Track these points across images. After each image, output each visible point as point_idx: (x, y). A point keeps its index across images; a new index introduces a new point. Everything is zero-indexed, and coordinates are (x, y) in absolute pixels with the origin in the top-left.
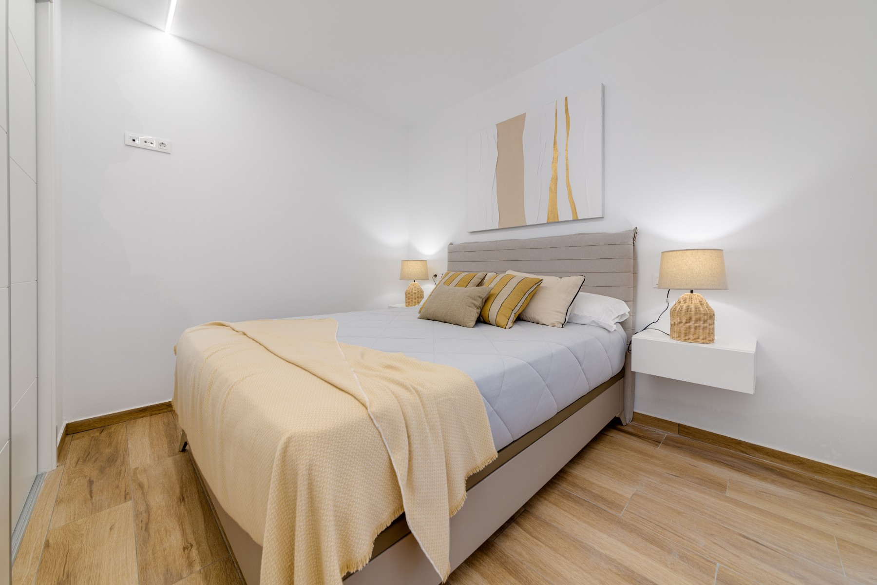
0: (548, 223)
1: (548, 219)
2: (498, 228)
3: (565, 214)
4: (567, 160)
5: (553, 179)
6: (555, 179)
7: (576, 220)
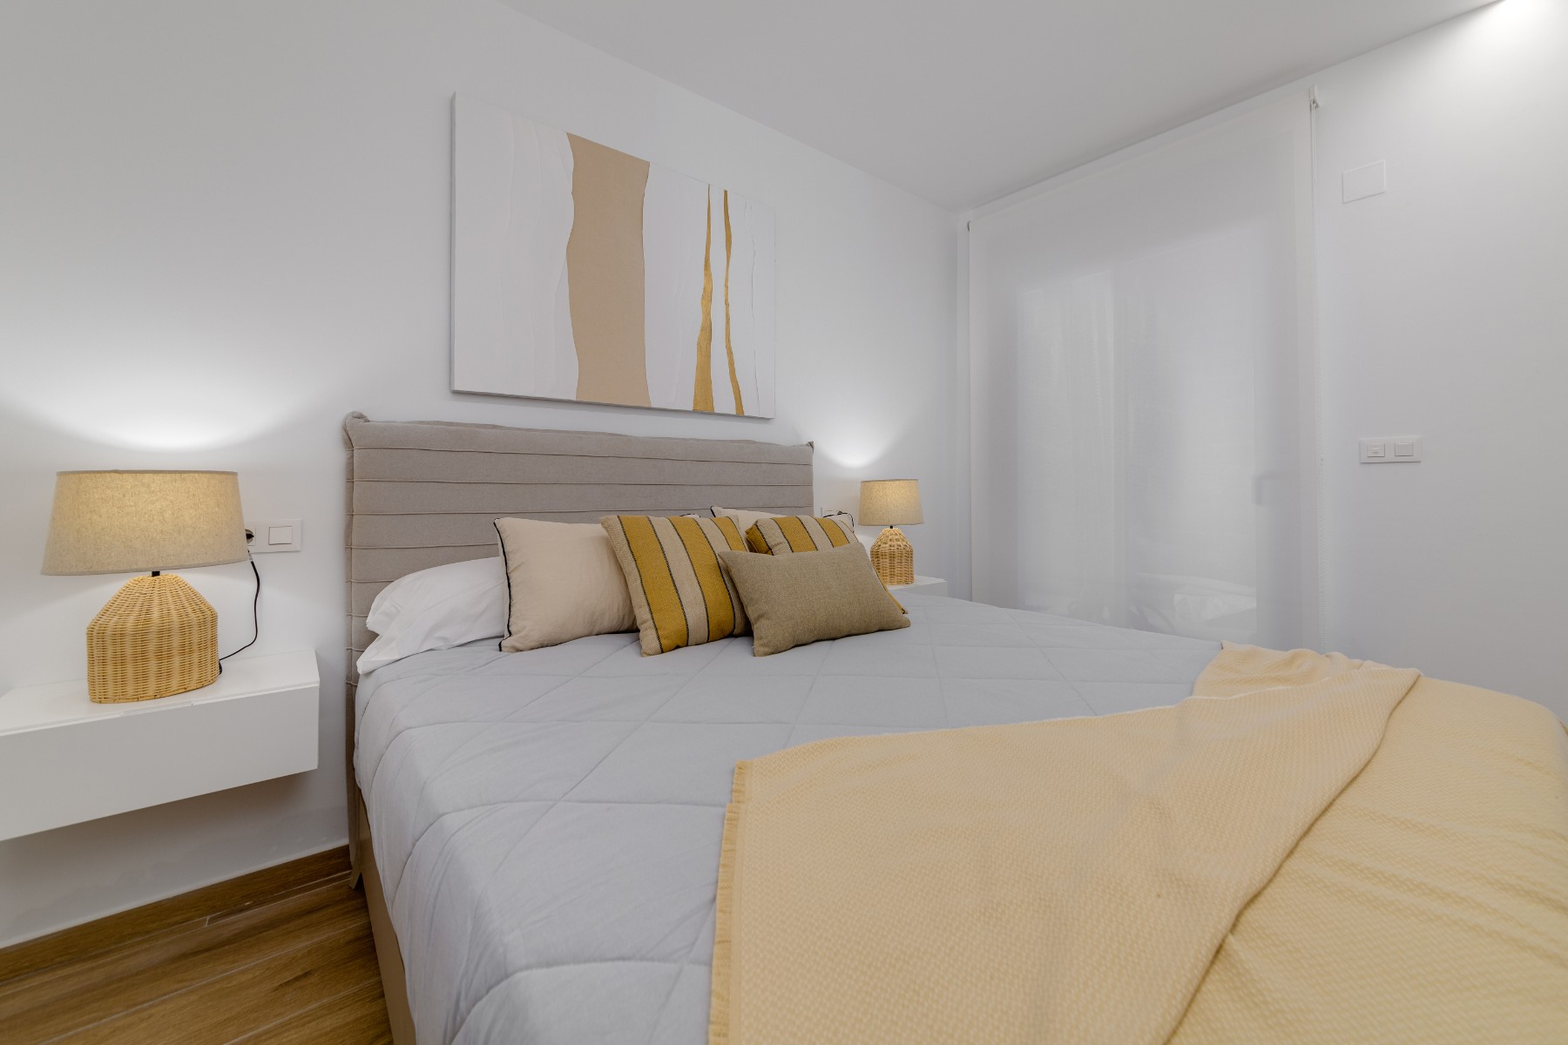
0: (695, 412)
1: (695, 404)
2: (574, 398)
3: (723, 401)
4: (727, 304)
5: (702, 329)
6: (707, 330)
7: (740, 415)
